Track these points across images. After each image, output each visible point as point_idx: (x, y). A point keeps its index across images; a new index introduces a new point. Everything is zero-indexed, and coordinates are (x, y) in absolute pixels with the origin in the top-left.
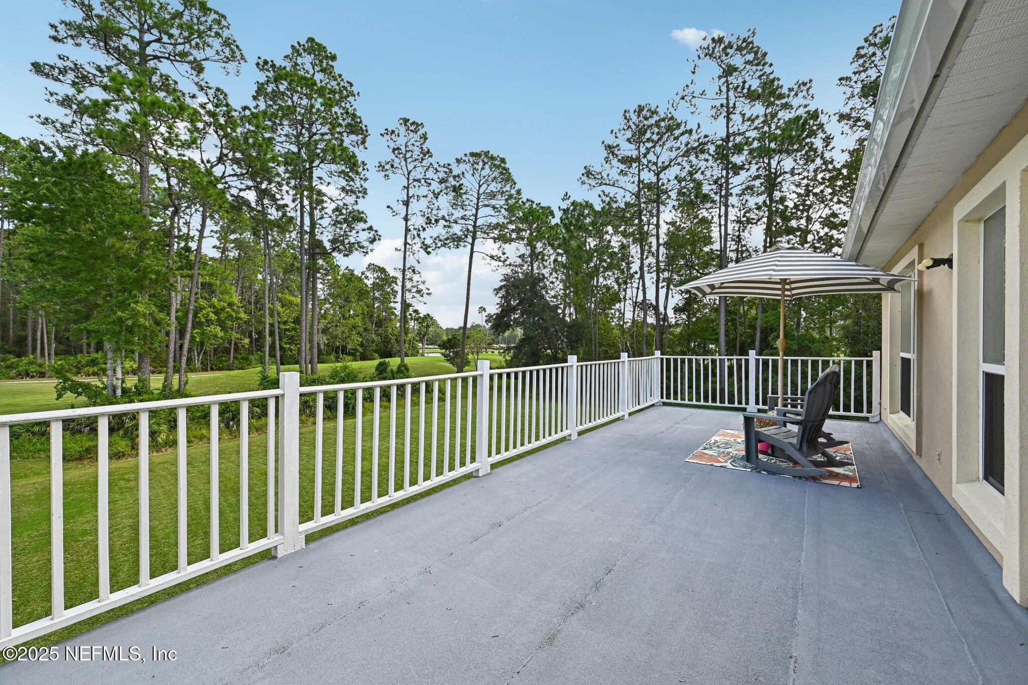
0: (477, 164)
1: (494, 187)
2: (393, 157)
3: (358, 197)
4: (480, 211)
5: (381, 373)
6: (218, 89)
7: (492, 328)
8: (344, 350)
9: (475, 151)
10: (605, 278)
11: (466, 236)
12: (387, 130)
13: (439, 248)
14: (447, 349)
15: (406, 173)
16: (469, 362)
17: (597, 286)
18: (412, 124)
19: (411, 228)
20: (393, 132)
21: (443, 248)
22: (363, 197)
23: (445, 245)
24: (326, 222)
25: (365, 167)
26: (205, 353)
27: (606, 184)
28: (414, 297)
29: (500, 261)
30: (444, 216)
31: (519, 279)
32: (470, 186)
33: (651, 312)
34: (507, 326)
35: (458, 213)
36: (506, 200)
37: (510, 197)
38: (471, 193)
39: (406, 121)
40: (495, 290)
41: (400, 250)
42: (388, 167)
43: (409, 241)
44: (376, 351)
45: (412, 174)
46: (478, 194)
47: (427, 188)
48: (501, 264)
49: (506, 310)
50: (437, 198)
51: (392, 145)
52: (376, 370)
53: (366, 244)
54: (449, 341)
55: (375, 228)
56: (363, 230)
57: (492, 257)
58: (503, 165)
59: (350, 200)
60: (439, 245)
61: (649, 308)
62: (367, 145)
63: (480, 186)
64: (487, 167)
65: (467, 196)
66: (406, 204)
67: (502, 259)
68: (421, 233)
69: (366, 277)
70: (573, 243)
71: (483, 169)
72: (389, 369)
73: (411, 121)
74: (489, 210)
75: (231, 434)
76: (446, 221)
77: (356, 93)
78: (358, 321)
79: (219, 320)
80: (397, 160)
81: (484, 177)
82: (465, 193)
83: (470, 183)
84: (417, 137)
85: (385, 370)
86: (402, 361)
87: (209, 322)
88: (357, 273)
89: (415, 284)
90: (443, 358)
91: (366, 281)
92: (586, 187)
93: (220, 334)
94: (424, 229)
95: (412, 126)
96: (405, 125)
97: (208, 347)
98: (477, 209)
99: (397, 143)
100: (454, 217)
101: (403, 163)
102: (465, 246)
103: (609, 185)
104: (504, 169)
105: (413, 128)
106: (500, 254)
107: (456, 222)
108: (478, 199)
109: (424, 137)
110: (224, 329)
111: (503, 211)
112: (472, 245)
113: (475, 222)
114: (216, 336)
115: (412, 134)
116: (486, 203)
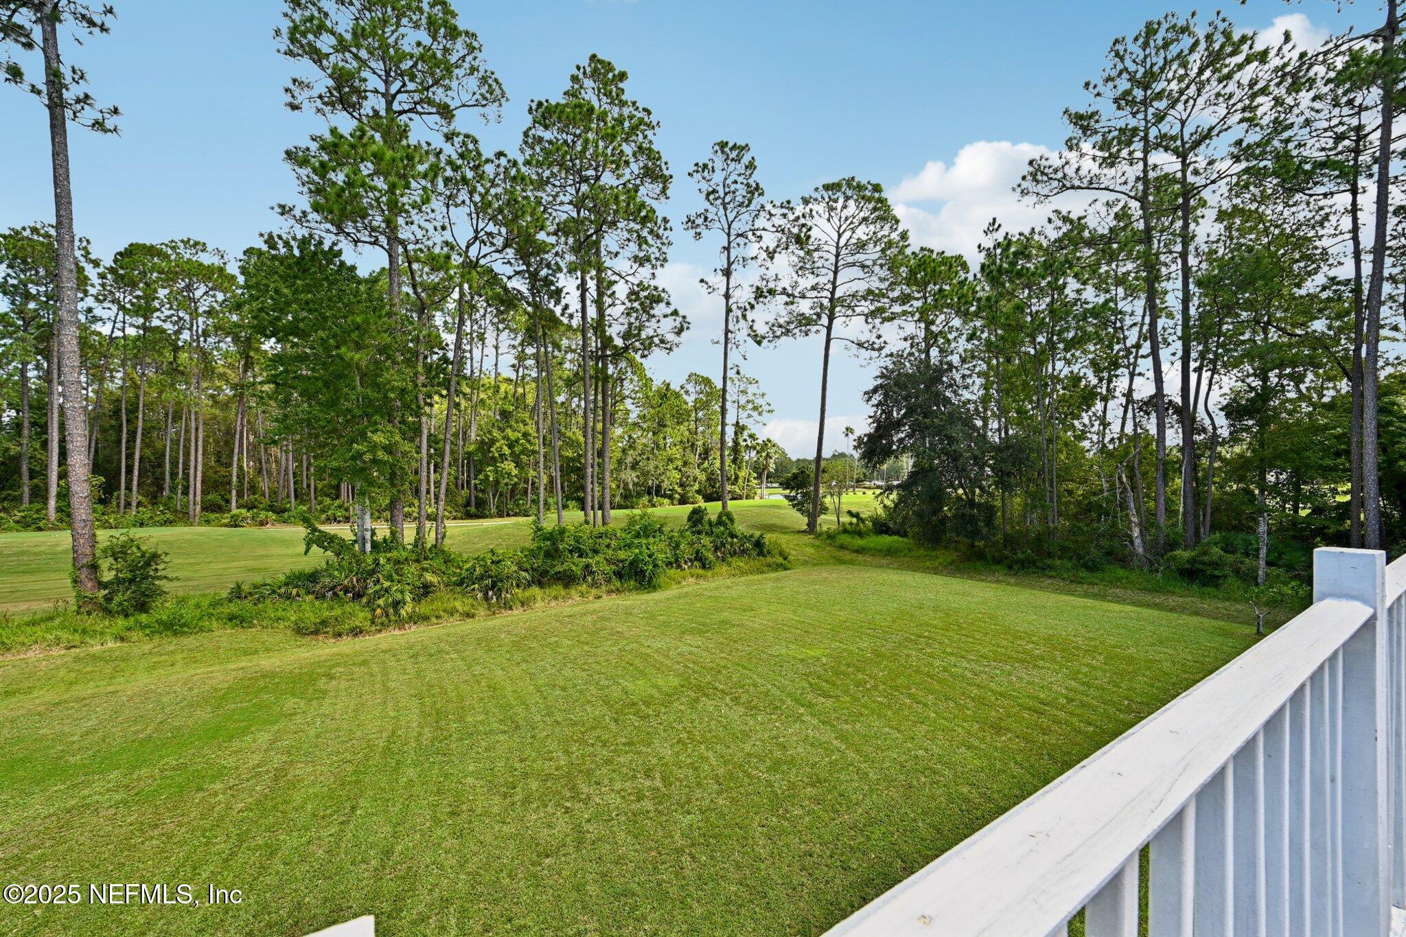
0: (836, 201)
1: (862, 233)
2: (707, 205)
3: (653, 267)
4: (839, 275)
5: (695, 524)
6: (467, 136)
7: (863, 457)
8: (658, 491)
9: (830, 181)
10: (1068, 363)
11: (819, 316)
12: (697, 165)
13: (778, 337)
14: (792, 489)
15: (726, 226)
16: (826, 509)
17: (1052, 377)
18: (731, 149)
19: (734, 307)
20: (705, 166)
21: (784, 338)
22: (662, 266)
23: (787, 332)
24: (617, 311)
25: (668, 226)
26: (501, 495)
27: (1073, 187)
28: (749, 416)
29: (873, 349)
30: (784, 289)
31: (907, 375)
32: (824, 238)
33: (1172, 419)
34: (887, 453)
35: (807, 282)
36: (883, 251)
37: (890, 244)
38: (826, 248)
39: (723, 145)
40: (866, 393)
41: (717, 342)
42: (700, 221)
43: (731, 327)
44: (698, 492)
45: (734, 225)
46: (837, 247)
47: (757, 245)
48: (875, 354)
49: (884, 427)
50: (772, 258)
51: (705, 187)
52: (689, 520)
53: (670, 337)
54: (795, 476)
55: (681, 313)
56: (665, 316)
57: (860, 345)
58: (877, 195)
59: (644, 273)
60: (778, 333)
61: (1167, 409)
62: (668, 192)
63: (840, 236)
64: (851, 203)
65: (821, 254)
66: (727, 273)
67: (876, 346)
68: (748, 313)
69: (687, 392)
70: (1005, 306)
71: (845, 207)
72: (706, 518)
73: (730, 145)
74: (856, 272)
75: (489, 609)
76: (789, 296)
77: (654, 123)
78: (676, 452)
79: (513, 453)
80: (712, 209)
81: (847, 219)
82: (816, 250)
83: (823, 231)
84: (740, 168)
85: (700, 521)
86: (724, 506)
87: (503, 457)
88: (675, 386)
89: (751, 397)
90: (786, 502)
91: (685, 397)
92: (1032, 199)
93: (515, 472)
94: (752, 307)
95: (731, 151)
96: (723, 152)
97: (502, 488)
98: (836, 273)
99: (712, 183)
100: (799, 289)
101: (722, 212)
102: (818, 331)
103: (1079, 188)
104: (880, 200)
105: (734, 155)
106: (873, 339)
107: (803, 297)
108: (837, 255)
109: (751, 166)
110: (518, 464)
111: (877, 269)
112: (829, 328)
113: (833, 293)
114: (509, 474)
115: (733, 165)
116: (850, 259)
